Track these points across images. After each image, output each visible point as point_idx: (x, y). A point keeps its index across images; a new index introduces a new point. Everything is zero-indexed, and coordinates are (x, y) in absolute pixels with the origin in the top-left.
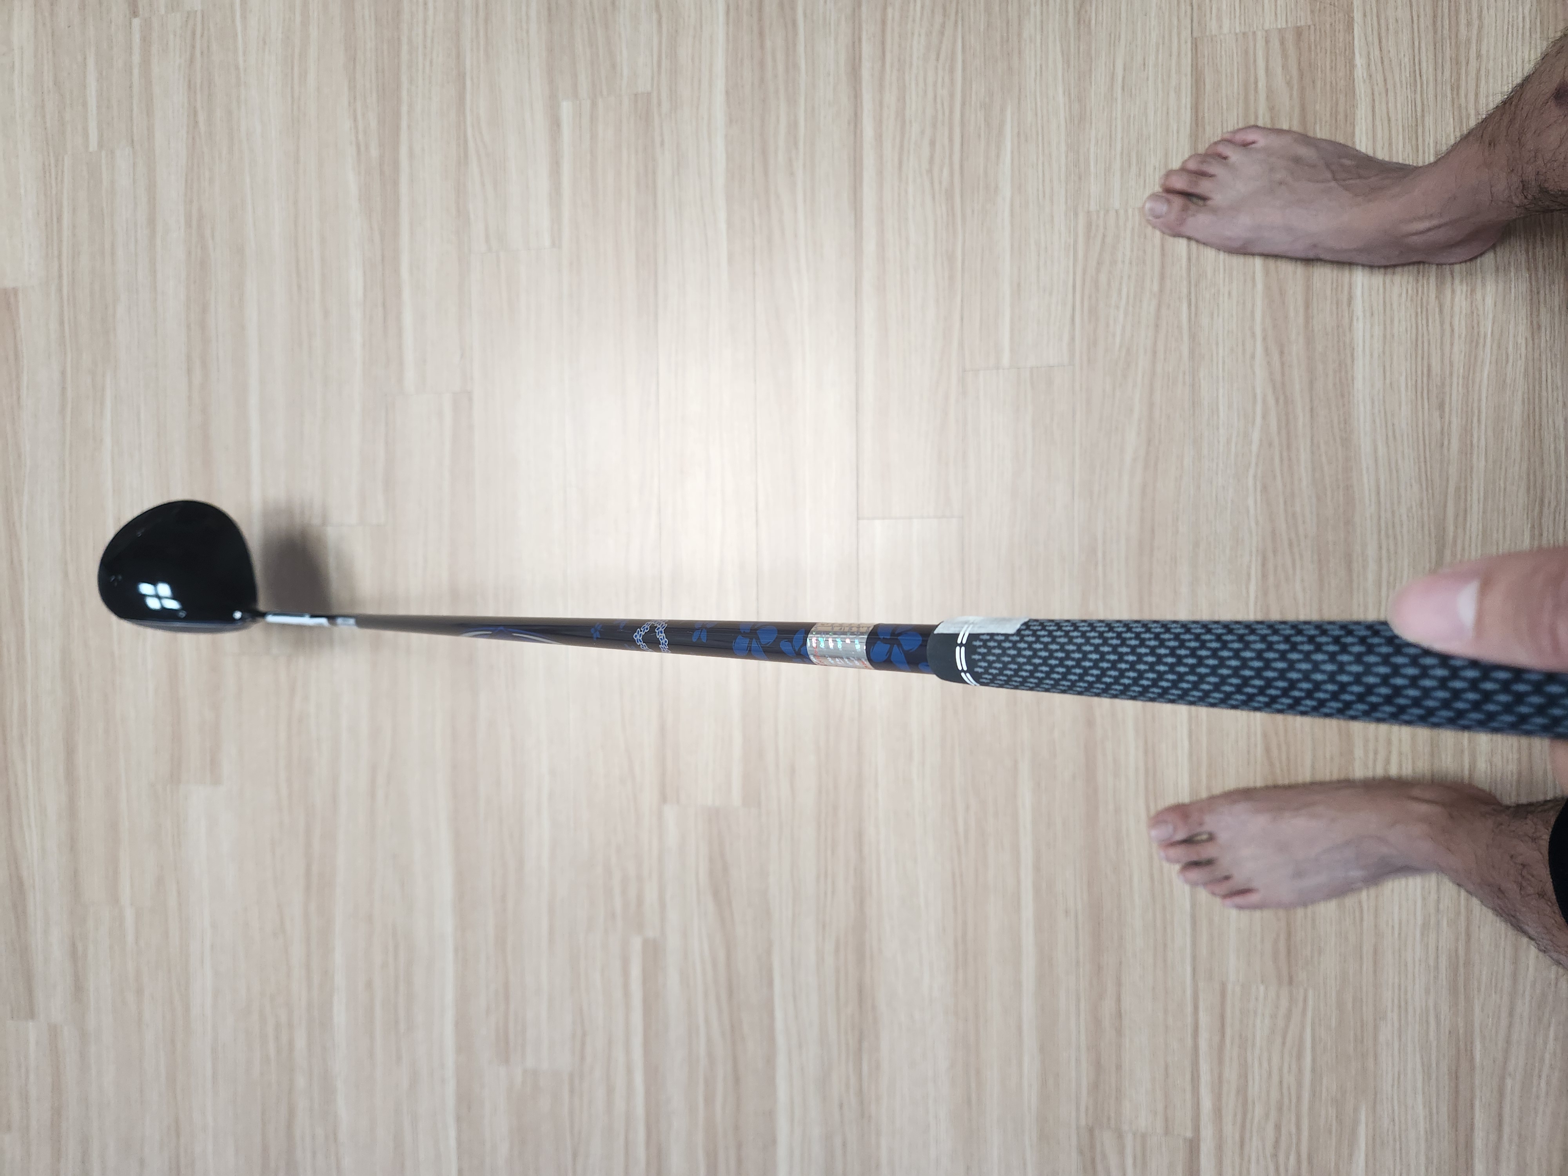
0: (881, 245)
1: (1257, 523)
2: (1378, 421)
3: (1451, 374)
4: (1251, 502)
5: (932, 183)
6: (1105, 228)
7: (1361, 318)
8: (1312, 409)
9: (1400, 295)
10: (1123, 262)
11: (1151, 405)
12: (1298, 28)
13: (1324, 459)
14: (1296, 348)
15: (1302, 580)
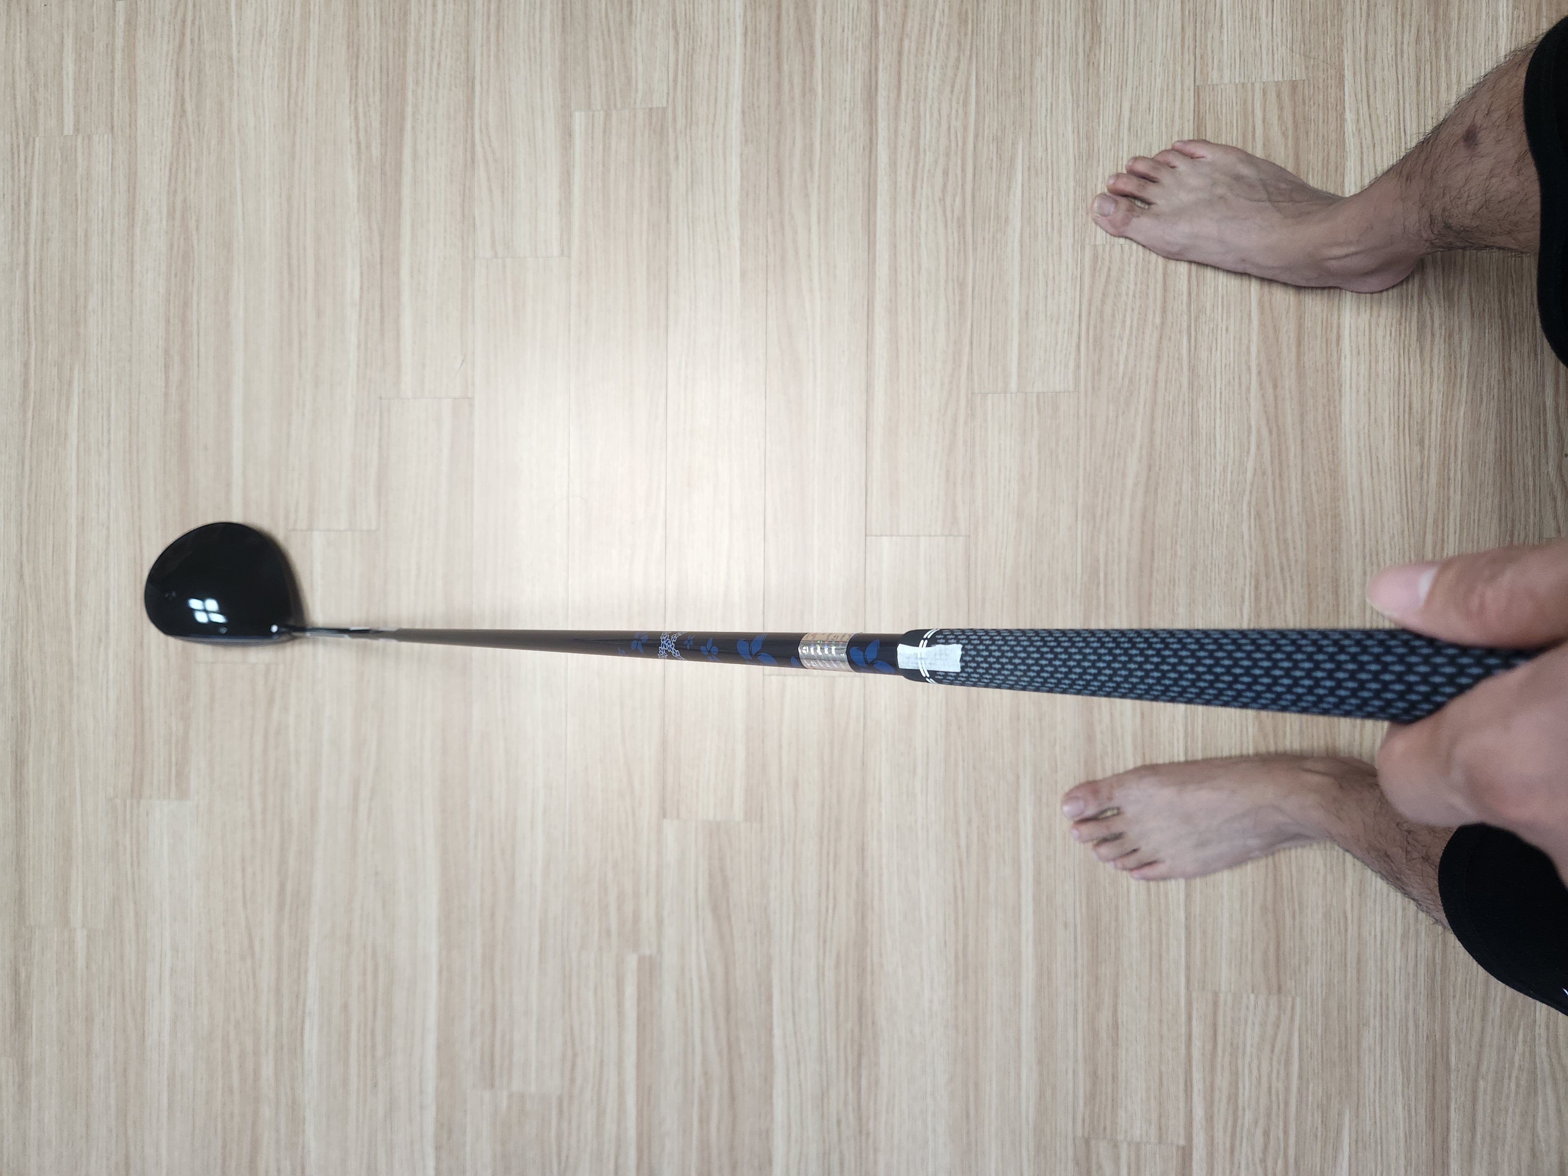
0: (894, 269)
1: (1251, 548)
2: (1363, 454)
3: (1430, 413)
4: (1245, 528)
5: (944, 211)
6: (1110, 262)
7: (1348, 357)
8: (1302, 441)
9: (1384, 337)
10: (1127, 295)
11: (1152, 432)
12: (1294, 82)
13: (1313, 487)
14: (1289, 382)
15: (1293, 604)
